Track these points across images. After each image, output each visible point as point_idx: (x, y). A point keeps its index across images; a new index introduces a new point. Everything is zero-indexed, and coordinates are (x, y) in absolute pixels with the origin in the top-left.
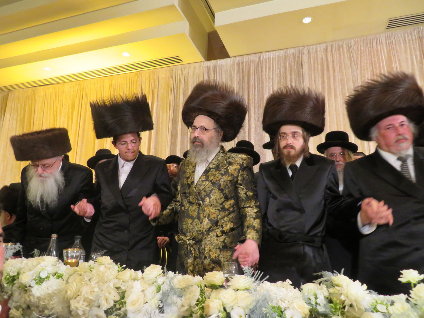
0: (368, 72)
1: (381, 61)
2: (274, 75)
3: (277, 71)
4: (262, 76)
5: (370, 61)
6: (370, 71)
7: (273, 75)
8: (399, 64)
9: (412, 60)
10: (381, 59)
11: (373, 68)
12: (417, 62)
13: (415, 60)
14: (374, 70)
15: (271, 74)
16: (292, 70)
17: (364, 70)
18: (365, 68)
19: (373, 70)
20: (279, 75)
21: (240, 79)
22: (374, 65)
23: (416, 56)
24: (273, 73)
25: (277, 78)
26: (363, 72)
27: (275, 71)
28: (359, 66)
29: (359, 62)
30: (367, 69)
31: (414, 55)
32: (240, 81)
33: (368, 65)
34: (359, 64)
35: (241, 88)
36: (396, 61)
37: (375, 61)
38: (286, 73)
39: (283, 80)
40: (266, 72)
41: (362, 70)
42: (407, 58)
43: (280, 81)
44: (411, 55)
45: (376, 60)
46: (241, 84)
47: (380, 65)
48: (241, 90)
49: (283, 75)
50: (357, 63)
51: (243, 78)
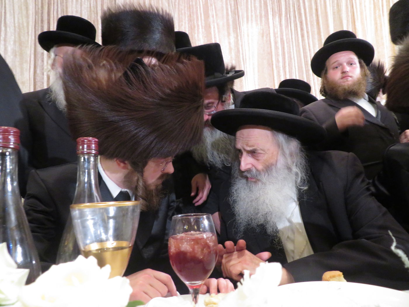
0: (185, 17)
1: (198, 7)
2: (83, 8)
3: (86, 4)
4: (67, 8)
5: (188, 5)
6: (188, 17)
7: (81, 8)
8: (216, 12)
9: (227, 10)
10: (198, 4)
11: (190, 12)
12: (231, 12)
13: (229, 9)
14: (192, 15)
15: (80, 7)
16: (104, 4)
17: (182, 14)
18: (183, 12)
19: (190, 15)
20: (89, 9)
21: (38, 9)
22: (191, 10)
23: (231, 5)
24: (81, 6)
25: (87, 13)
26: (181, 16)
27: (85, 4)
28: (177, 9)
29: (177, 3)
30: (185, 13)
31: (229, 4)
32: (38, 11)
33: (186, 9)
34: (177, 6)
35: (40, 19)
36: (212, 8)
37: (192, 5)
38: (97, 7)
39: (94, 15)
40: (72, 3)
41: (180, 13)
42: (222, 7)
43: (91, 17)
44: (227, 4)
45: (194, 4)
46: (40, 15)
47: (197, 11)
48: (40, 22)
49: (94, 9)
50: (175, 5)
51: (42, 7)
